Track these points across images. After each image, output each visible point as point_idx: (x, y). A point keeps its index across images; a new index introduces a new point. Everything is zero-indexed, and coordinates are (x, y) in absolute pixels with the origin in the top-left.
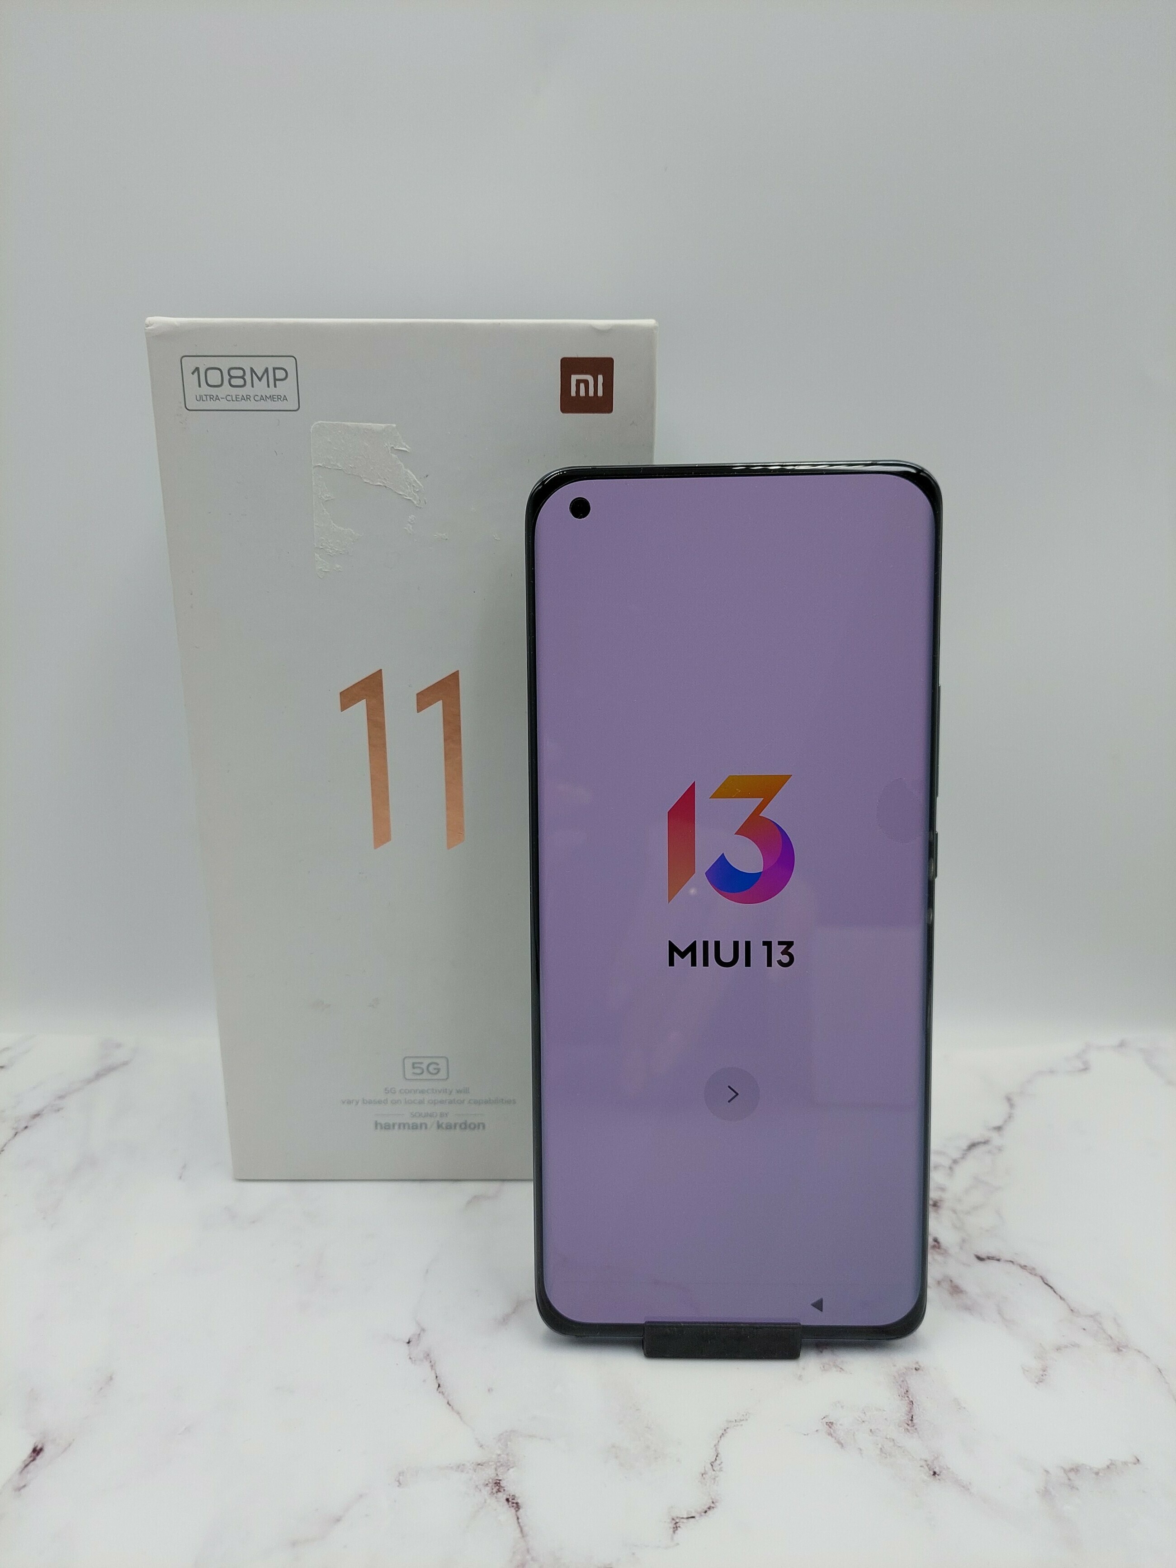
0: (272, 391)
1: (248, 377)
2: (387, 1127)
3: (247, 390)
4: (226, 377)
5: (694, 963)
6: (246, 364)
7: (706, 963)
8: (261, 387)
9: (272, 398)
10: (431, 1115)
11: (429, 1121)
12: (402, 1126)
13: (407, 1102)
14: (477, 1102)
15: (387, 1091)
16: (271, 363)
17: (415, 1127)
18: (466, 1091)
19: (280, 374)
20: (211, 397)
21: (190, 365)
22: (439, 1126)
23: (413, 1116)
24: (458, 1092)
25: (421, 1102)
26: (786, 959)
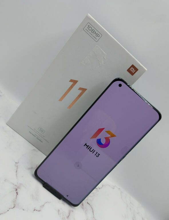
0: (95, 37)
1: (94, 32)
2: (31, 133)
3: (93, 34)
4: (92, 30)
5: (87, 148)
6: (95, 31)
7: (88, 149)
8: (95, 35)
9: (95, 38)
10: (37, 136)
11: (36, 136)
12: (33, 134)
13: (36, 132)
14: (44, 139)
15: (34, 129)
16: (98, 33)
17: (34, 136)
18: (44, 137)
19: (98, 36)
20: (88, 31)
21: (89, 24)
22: (37, 138)
23: (35, 134)
24: (43, 136)
25: (37, 134)
26: (97, 156)
